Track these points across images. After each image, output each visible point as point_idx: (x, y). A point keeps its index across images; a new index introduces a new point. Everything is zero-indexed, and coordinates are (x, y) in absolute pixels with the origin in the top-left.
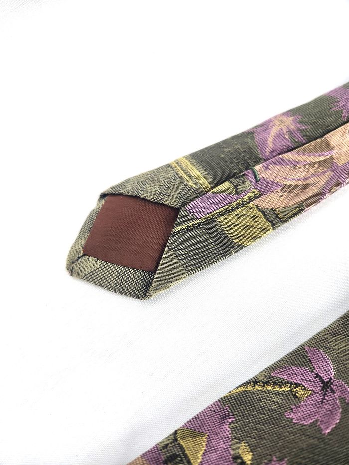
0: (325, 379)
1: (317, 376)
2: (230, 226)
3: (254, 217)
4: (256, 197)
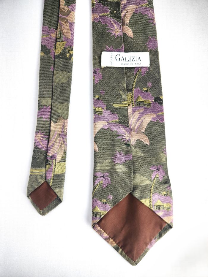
0: (102, 176)
1: (101, 177)
2: (58, 172)
3: (60, 165)
4: (55, 161)
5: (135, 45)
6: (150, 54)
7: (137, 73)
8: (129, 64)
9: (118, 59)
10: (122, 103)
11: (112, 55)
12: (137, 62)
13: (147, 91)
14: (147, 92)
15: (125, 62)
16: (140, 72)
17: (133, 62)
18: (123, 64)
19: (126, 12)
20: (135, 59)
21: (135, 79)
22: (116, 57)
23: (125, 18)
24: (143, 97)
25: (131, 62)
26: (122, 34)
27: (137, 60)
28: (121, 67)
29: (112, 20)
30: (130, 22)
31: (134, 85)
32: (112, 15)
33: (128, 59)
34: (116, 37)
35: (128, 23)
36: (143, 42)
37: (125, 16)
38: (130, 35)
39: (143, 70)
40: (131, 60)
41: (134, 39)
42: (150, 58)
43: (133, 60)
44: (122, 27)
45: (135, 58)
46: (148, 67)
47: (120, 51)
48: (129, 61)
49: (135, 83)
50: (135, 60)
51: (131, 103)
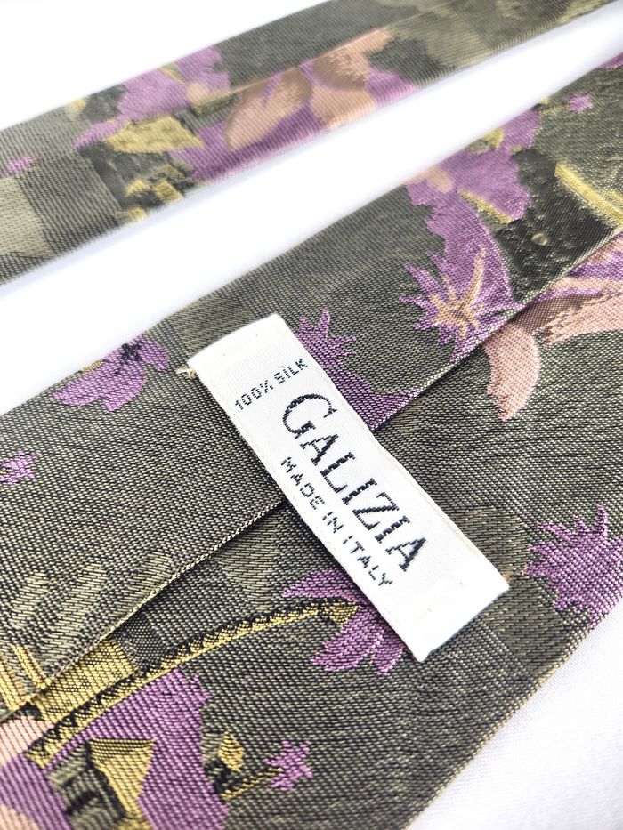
5: (473, 463)
6: (502, 598)
7: (303, 605)
8: (322, 509)
9: (297, 419)
10: (18, 650)
11: (296, 368)
12: (375, 550)
13: (223, 779)
14: (218, 788)
15: (312, 474)
16: (328, 621)
17: (352, 526)
18: (295, 472)
19: (599, 295)
20: (388, 519)
21: (251, 620)
22: (300, 400)
23: (565, 309)
24: (150, 784)
25: (345, 514)
26: (469, 348)
27: (390, 540)
28: (269, 468)
29: (488, 259)
30: (573, 345)
31: (208, 646)
32: (515, 240)
33: (348, 476)
34: (417, 326)
35: (554, 340)
36: (536, 496)
37: (576, 301)
38: (503, 390)
39: (353, 632)
40: (357, 503)
41: (502, 430)
42: (480, 616)
43: (369, 518)
44: (502, 320)
45: (393, 517)
46: (409, 655)
47: (357, 398)
48: (345, 494)
49: (224, 639)
50: (378, 531)
51: (50, 721)
